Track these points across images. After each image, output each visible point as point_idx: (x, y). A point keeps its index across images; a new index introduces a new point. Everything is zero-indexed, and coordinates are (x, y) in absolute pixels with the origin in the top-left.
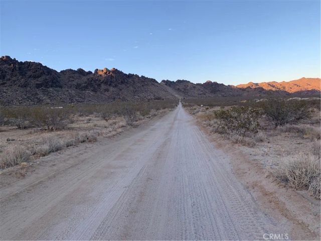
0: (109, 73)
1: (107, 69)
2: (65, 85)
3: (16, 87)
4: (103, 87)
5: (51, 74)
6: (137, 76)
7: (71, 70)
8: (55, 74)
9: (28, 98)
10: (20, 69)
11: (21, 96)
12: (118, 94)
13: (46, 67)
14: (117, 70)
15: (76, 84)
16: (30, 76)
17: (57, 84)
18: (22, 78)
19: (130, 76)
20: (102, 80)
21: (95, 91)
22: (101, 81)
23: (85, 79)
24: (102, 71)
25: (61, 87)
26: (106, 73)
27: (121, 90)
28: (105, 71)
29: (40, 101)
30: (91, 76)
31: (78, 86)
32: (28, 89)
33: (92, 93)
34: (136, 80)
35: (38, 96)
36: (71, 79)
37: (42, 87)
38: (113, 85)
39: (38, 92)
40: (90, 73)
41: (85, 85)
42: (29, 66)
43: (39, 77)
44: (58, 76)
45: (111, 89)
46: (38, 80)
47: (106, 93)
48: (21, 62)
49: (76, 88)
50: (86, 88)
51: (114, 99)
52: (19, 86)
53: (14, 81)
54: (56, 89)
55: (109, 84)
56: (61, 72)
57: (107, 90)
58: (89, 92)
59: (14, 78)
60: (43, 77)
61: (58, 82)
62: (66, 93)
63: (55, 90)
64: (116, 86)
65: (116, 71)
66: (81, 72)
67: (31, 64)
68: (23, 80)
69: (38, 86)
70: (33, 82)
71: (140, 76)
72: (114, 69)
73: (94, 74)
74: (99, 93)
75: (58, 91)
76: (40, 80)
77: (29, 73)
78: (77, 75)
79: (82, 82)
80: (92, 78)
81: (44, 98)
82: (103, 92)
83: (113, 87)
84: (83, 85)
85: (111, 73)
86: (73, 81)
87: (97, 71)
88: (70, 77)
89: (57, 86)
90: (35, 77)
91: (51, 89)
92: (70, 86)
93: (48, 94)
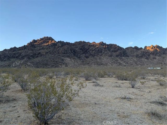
0: (154, 48)
2: (130, 55)
3: (107, 57)
4: (151, 56)
7: (131, 47)
8: (123, 49)
9: (114, 62)
10: (108, 47)
11: (111, 61)
13: (118, 46)
14: (158, 46)
15: (135, 55)
16: (113, 51)
18: (109, 52)
21: (147, 58)
24: (150, 47)
25: (128, 57)
26: (152, 48)
28: (152, 47)
29: (120, 64)
31: (137, 56)
32: (113, 57)
33: (146, 60)
35: (119, 61)
36: (132, 52)
37: (119, 57)
39: (118, 59)
40: (141, 48)
43: (117, 51)
44: (125, 51)
45: (157, 57)
46: (116, 53)
47: (154, 60)
49: (137, 57)
50: (142, 57)
52: (108, 56)
53: (106, 54)
55: (155, 54)
56: (126, 48)
57: (155, 58)
58: (144, 59)
59: (106, 52)
60: (119, 51)
61: (126, 54)
64: (160, 56)
65: (158, 47)
66: (136, 48)
69: (117, 56)
70: (114, 54)
73: (144, 49)
74: (150, 60)
75: (127, 59)
76: (118, 53)
77: (112, 50)
78: (135, 50)
79: (139, 54)
80: (143, 51)
81: (122, 62)
82: (152, 59)
83: (158, 56)
84: (140, 55)
85: (156, 48)
86: (134, 53)
87: (146, 47)
88: (132, 51)
89: (126, 56)
90: (115, 51)
91: (124, 58)
92: (132, 56)
93: (123, 60)
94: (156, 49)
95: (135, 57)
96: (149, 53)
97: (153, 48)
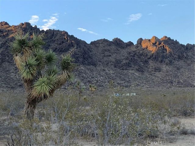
0: (160, 44)
1: (156, 38)
2: (100, 62)
5: (80, 47)
7: (105, 41)
8: (85, 46)
12: (176, 76)
13: (72, 36)
14: (169, 39)
15: (114, 60)
17: (90, 60)
20: (149, 55)
21: (140, 70)
22: (149, 57)
23: (124, 52)
24: (149, 40)
25: (95, 65)
26: (154, 44)
27: (178, 69)
28: (154, 41)
31: (117, 64)
33: (137, 74)
36: (107, 53)
38: (167, 61)
40: (130, 44)
41: (127, 61)
42: (53, 35)
43: (66, 50)
44: (89, 49)
45: (164, 68)
47: (157, 74)
49: (115, 67)
50: (128, 65)
51: (172, 83)
54: (89, 67)
55: (160, 59)
56: (92, 43)
57: (158, 70)
58: (133, 72)
61: (90, 57)
62: (103, 73)
63: (88, 69)
64: (171, 63)
65: (168, 41)
66: (118, 43)
67: (55, 33)
72: (166, 37)
73: (137, 46)
74: (146, 74)
75: (92, 71)
77: (53, 45)
78: (113, 47)
79: (123, 58)
80: (134, 52)
82: (153, 72)
83: (167, 64)
84: (124, 62)
85: (162, 43)
86: (110, 56)
87: (140, 41)
88: (106, 51)
89: (89, 64)
90: (61, 51)
91: (82, 68)
92: (105, 63)
93: (79, 74)
94: (164, 46)
95: (113, 67)
96: (147, 55)
97: (156, 43)
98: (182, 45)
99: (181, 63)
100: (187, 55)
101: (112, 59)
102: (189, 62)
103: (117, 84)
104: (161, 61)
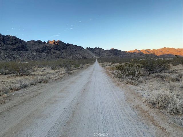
1: (54, 40)
2: (30, 49)
4: (52, 51)
5: (22, 43)
6: (72, 45)
7: (33, 41)
8: (24, 43)
9: (8, 56)
10: (3, 39)
11: (4, 55)
12: (61, 55)
13: (18, 39)
14: (60, 41)
15: (36, 49)
16: (9, 44)
17: (25, 49)
18: (4, 45)
19: (68, 45)
20: (52, 47)
21: (47, 53)
23: (42, 46)
24: (52, 41)
25: (28, 51)
26: (54, 43)
27: (62, 53)
28: (54, 42)
29: (15, 58)
30: (46, 44)
31: (38, 50)
32: (8, 51)
34: (72, 47)
35: (14, 56)
37: (16, 51)
38: (58, 49)
39: (14, 53)
40: (45, 42)
43: (14, 44)
44: (26, 44)
45: (57, 52)
47: (54, 54)
48: (4, 36)
49: (37, 51)
50: (42, 51)
51: (59, 58)
52: (2, 50)
54: (25, 51)
56: (28, 42)
58: (44, 53)
60: (17, 45)
61: (25, 47)
62: (31, 54)
64: (60, 50)
65: (60, 42)
66: (39, 42)
67: (10, 37)
68: (5, 46)
69: (14, 50)
70: (11, 47)
71: (74, 45)
73: (47, 44)
74: (50, 54)
75: (26, 53)
76: (15, 46)
77: (9, 42)
78: (37, 43)
79: (40, 48)
80: (46, 46)
81: (17, 57)
82: (52, 54)
84: (41, 49)
85: (57, 43)
87: (49, 41)
88: (33, 45)
90: (12, 45)
91: (22, 52)
92: (33, 50)
93: (20, 54)
95: (36, 51)
96: (51, 47)
98: (65, 44)
99: (64, 50)
100: (67, 48)
101: (36, 48)
102: (67, 50)
103: (36, 58)
104: (56, 50)
